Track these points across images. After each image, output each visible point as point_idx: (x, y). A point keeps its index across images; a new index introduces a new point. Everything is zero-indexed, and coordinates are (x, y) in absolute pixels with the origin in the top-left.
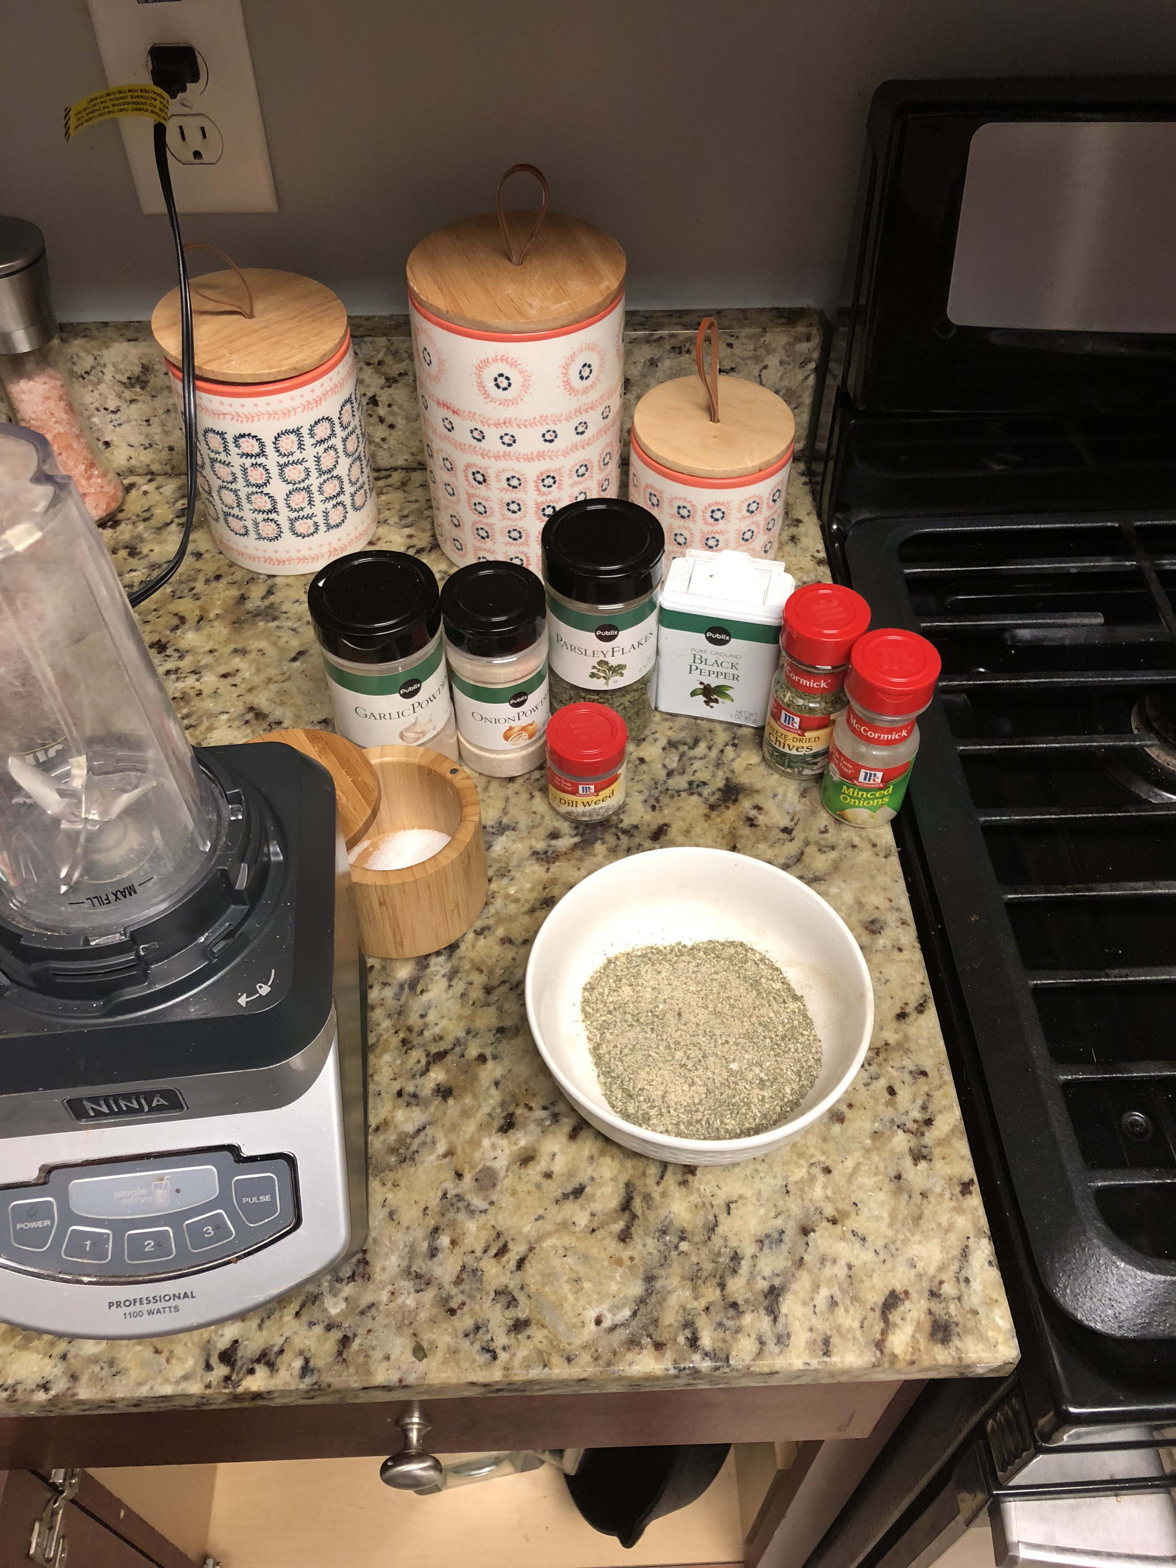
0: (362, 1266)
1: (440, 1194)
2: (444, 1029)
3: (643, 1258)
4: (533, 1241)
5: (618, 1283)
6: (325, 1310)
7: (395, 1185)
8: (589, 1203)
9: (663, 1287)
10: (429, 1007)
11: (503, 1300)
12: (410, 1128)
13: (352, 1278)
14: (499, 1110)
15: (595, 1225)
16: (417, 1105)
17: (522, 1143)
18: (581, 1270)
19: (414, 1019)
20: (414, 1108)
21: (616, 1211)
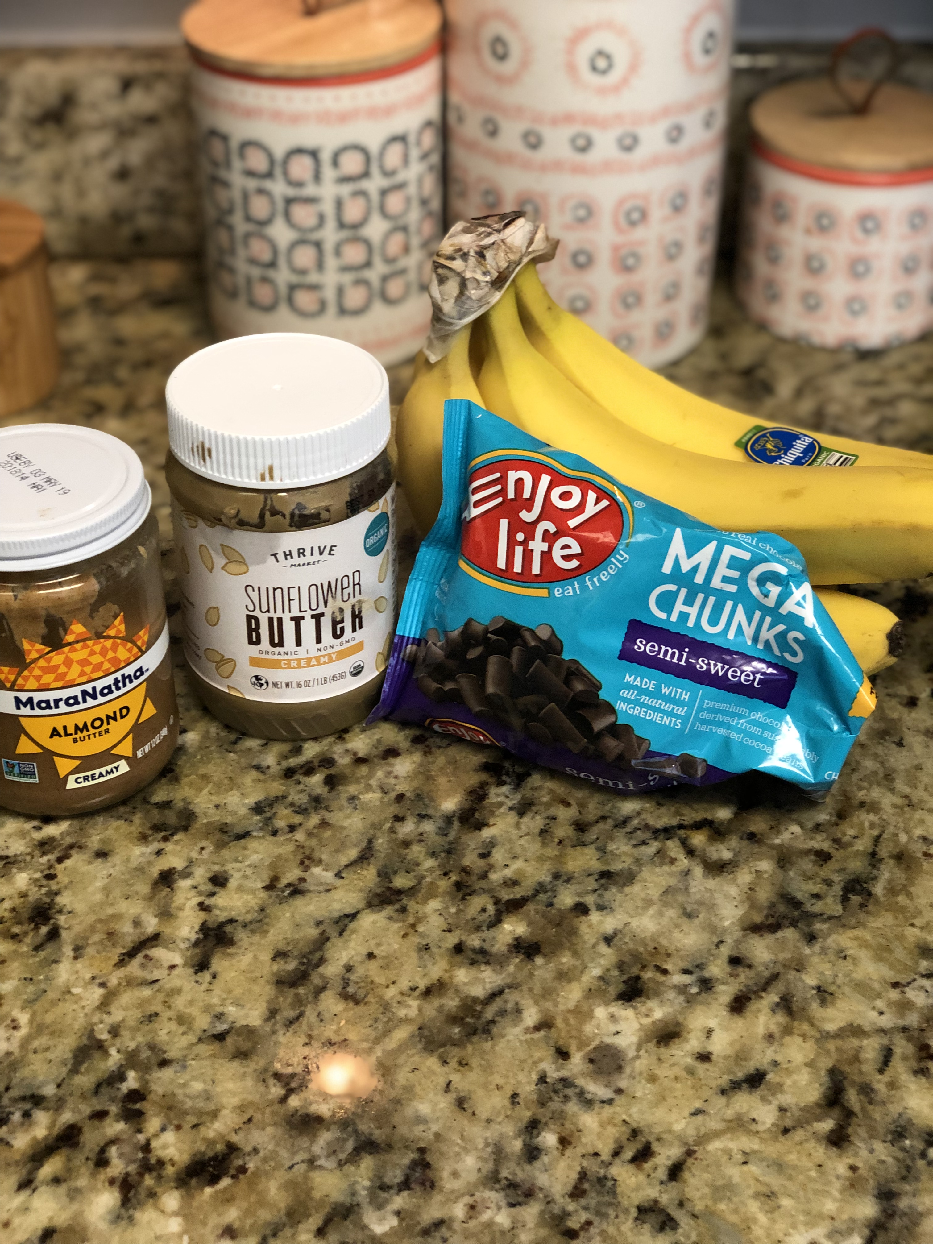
0: (419, 1170)
1: (535, 1077)
2: (519, 871)
3: (871, 1168)
4: (691, 1141)
5: (835, 1200)
6: (365, 1228)
7: (463, 1064)
8: (774, 1095)
9: (911, 1207)
10: (492, 844)
11: (652, 1218)
12: (478, 992)
13: (405, 1185)
14: (616, 973)
15: (788, 1123)
16: (487, 963)
17: (658, 1014)
18: (775, 1181)
19: (470, 859)
20: (483, 967)
21: (817, 1105)
